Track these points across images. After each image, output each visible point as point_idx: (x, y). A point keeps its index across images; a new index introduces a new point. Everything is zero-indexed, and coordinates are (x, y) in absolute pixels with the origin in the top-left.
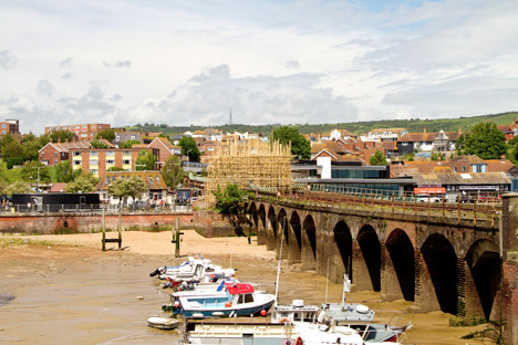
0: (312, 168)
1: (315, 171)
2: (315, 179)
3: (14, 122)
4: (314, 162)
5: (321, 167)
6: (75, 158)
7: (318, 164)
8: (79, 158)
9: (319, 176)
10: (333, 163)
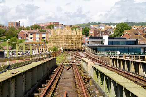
0: (101, 40)
1: (102, 42)
2: (101, 45)
3: (18, 22)
4: (101, 38)
5: (104, 40)
6: (31, 36)
7: (103, 39)
8: (32, 36)
9: (103, 44)
10: (109, 38)
